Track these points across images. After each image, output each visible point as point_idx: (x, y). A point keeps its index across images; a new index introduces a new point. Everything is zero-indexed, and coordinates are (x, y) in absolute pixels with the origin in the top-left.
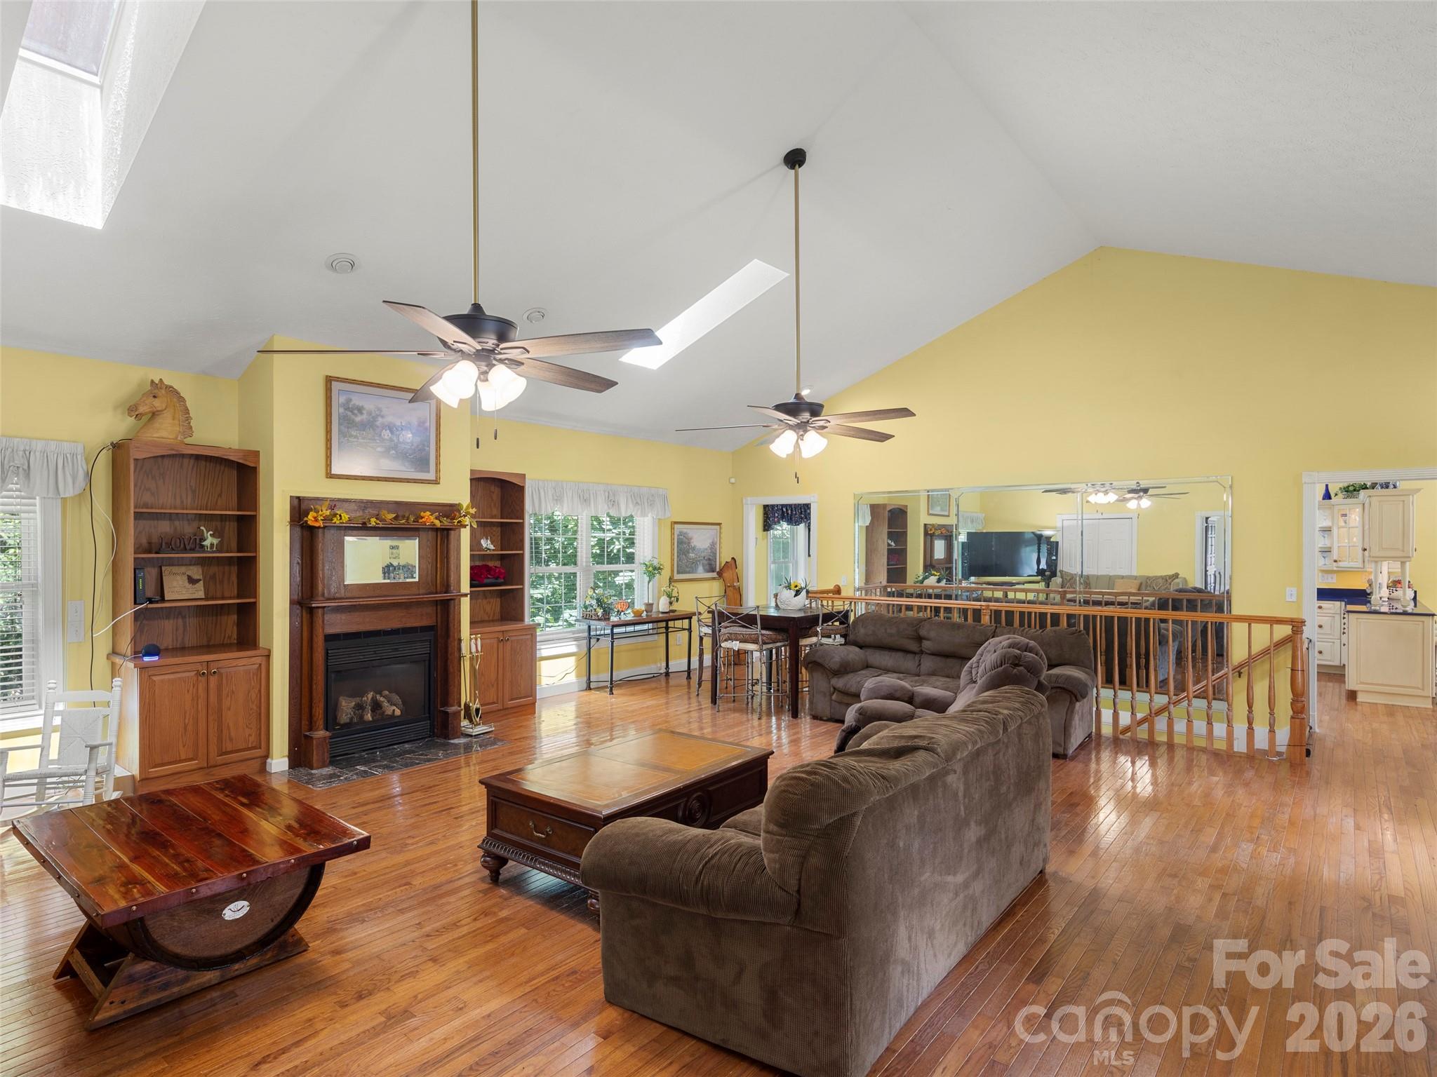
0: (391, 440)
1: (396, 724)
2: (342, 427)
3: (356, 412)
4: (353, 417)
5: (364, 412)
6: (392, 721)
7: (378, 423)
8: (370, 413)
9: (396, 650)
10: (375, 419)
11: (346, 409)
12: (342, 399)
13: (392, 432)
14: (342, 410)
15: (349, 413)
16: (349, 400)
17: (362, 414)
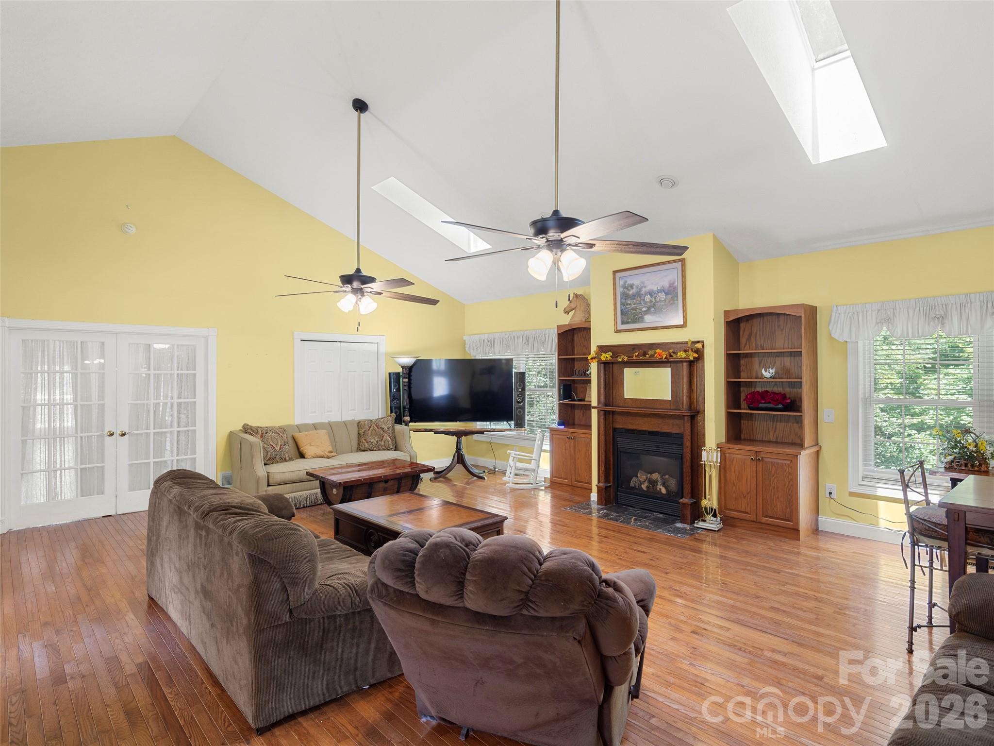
0: (651, 301)
1: (658, 498)
2: (623, 300)
3: (629, 288)
4: (628, 292)
5: (634, 287)
6: (657, 496)
7: (643, 292)
8: (637, 287)
9: (658, 446)
10: (640, 290)
11: (624, 288)
12: (622, 283)
13: (651, 296)
14: (622, 290)
15: (626, 290)
16: (626, 282)
17: (633, 288)
